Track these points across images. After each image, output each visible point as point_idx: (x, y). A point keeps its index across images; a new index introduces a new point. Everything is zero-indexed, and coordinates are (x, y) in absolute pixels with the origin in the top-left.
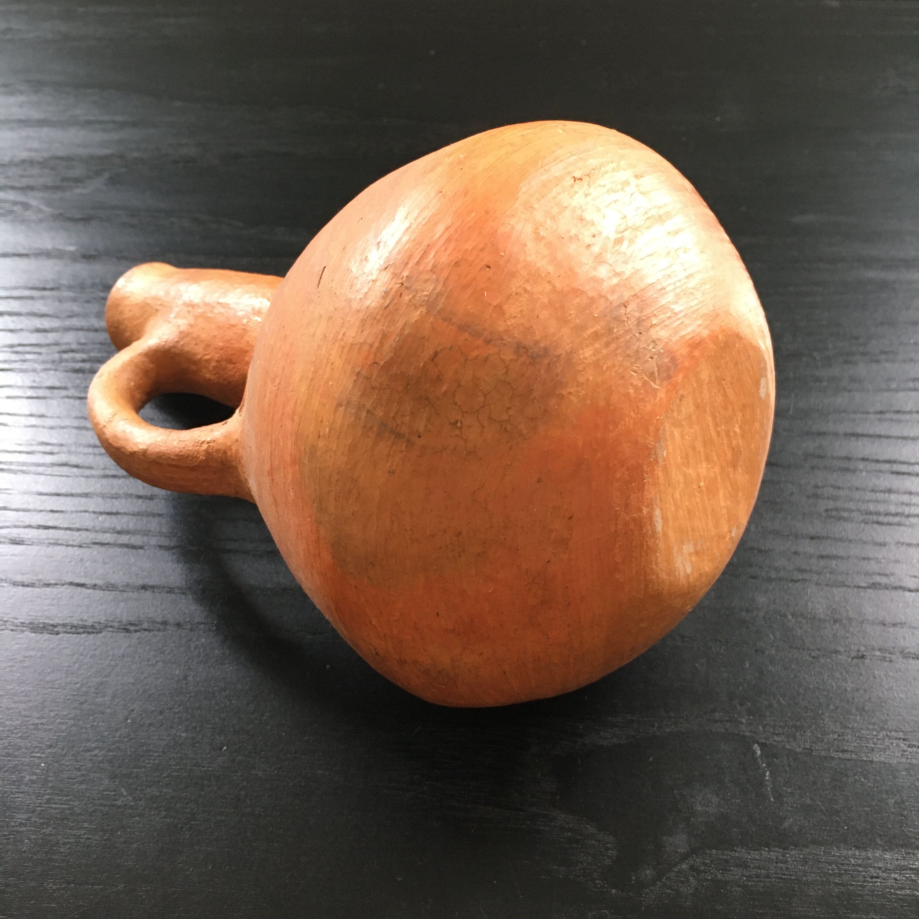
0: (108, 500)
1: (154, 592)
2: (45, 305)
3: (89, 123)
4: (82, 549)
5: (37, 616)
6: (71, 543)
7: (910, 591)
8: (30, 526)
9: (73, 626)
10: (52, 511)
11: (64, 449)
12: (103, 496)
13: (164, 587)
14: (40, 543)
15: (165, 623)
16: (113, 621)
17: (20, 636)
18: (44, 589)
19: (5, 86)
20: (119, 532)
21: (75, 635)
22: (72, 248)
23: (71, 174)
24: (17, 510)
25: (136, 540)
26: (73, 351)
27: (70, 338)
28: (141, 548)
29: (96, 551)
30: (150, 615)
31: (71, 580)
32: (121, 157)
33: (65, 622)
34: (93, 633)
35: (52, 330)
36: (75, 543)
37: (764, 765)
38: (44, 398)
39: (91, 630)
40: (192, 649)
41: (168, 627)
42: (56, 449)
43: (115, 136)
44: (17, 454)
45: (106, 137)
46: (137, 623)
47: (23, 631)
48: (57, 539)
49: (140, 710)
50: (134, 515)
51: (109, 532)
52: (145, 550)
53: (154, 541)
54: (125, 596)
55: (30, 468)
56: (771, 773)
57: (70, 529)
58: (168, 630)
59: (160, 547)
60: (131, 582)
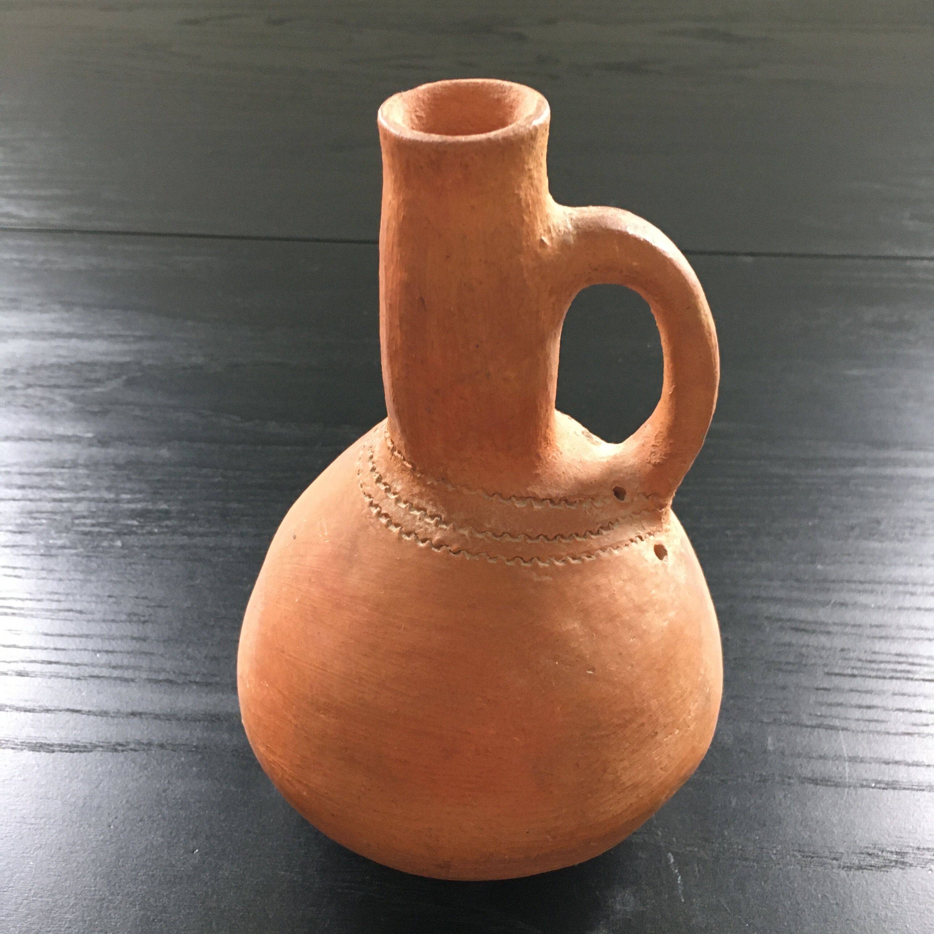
0: (106, 641)
1: (141, 718)
2: (62, 480)
3: (111, 336)
4: (80, 681)
5: (36, 737)
6: (71, 675)
7: (807, 726)
8: (35, 661)
9: (67, 746)
10: (56, 649)
11: (71, 598)
12: (102, 637)
13: (150, 714)
14: (43, 675)
15: (150, 744)
16: (102, 742)
17: (19, 753)
18: (43, 714)
19: (40, 305)
20: (114, 668)
21: (68, 754)
22: (90, 435)
23: (93, 376)
24: (25, 648)
25: (128, 674)
26: (84, 517)
27: (81, 508)
28: (133, 680)
29: (93, 685)
30: (136, 738)
31: (68, 707)
32: (139, 363)
33: (60, 742)
34: (85, 751)
35: (68, 500)
36: (74, 676)
37: (677, 871)
38: (56, 556)
39: (82, 749)
40: (173, 767)
41: (152, 748)
43: (135, 347)
44: (28, 601)
45: (126, 347)
46: (124, 744)
47: (22, 750)
48: (59, 673)
49: (122, 817)
50: (128, 653)
51: (105, 667)
52: (136, 682)
53: (144, 675)
54: (116, 721)
55: (39, 613)
56: (682, 878)
57: (71, 664)
58: (151, 750)
59: (150, 680)
60: (122, 710)
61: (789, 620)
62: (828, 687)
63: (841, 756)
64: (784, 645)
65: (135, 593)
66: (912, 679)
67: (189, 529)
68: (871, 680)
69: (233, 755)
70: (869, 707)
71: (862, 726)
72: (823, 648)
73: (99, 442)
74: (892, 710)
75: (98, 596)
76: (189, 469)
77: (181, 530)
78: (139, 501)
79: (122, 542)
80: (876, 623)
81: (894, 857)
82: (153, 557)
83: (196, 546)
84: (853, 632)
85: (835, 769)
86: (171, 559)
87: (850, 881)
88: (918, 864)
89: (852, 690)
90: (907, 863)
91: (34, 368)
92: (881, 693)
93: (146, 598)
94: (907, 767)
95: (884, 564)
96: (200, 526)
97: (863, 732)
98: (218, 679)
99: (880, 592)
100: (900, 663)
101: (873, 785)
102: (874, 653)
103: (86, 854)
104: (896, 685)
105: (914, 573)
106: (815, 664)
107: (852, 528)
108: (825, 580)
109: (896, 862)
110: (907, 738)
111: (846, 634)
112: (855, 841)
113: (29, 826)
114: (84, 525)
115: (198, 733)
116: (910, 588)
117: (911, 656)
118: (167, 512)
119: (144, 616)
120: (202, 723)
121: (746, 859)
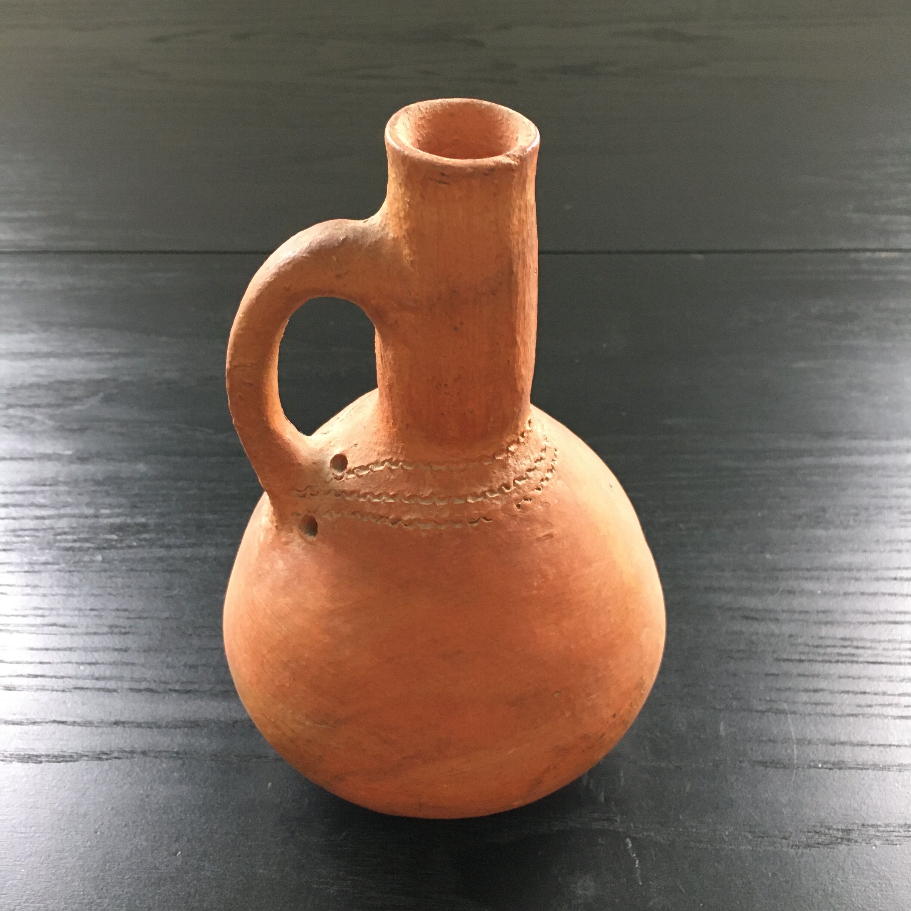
0: (89, 653)
1: (124, 727)
2: (44, 498)
3: (88, 354)
4: (64, 693)
5: (24, 749)
6: (56, 688)
7: (757, 712)
8: (21, 676)
9: (54, 757)
10: (41, 663)
11: (54, 612)
12: (85, 649)
13: (133, 723)
14: (29, 688)
15: (132, 752)
16: (87, 751)
17: (9, 765)
18: (30, 726)
19: (20, 326)
20: (97, 679)
21: (55, 764)
22: (70, 452)
23: (72, 394)
24: (12, 663)
25: (111, 685)
26: (65, 533)
27: (63, 524)
28: (115, 691)
29: (77, 696)
30: (120, 746)
31: (54, 718)
32: (115, 380)
33: (47, 753)
34: (71, 761)
35: (50, 517)
36: (59, 689)
37: (634, 855)
38: (39, 572)
39: (68, 759)
40: (155, 773)
41: (135, 755)
42: (47, 613)
43: (111, 364)
44: (13, 617)
45: (102, 365)
46: (108, 752)
47: (11, 761)
48: (44, 686)
49: (108, 824)
50: (110, 664)
51: (89, 679)
52: (118, 693)
53: (126, 685)
54: (100, 730)
55: (24, 628)
56: (640, 862)
57: (56, 677)
58: (134, 758)
59: (131, 690)
60: (105, 719)
61: (739, 609)
62: (777, 672)
63: (789, 739)
64: (736, 633)
65: (115, 606)
66: (857, 662)
67: (166, 541)
68: (817, 663)
69: (213, 760)
70: (816, 691)
71: (809, 709)
72: (773, 635)
73: (79, 459)
74: (837, 692)
75: (80, 610)
76: (165, 483)
77: (159, 543)
78: (118, 515)
79: (102, 557)
80: (823, 609)
81: (840, 834)
82: (132, 570)
83: (173, 558)
84: (800, 618)
85: (783, 751)
86: (150, 572)
87: (798, 858)
88: (863, 840)
89: (799, 675)
90: (852, 839)
91: (14, 388)
92: (827, 677)
93: (126, 610)
94: (852, 747)
95: (830, 551)
96: (176, 538)
97: (810, 714)
98: (196, 686)
99: (826, 578)
100: (845, 647)
101: (820, 766)
102: (821, 638)
103: (75, 860)
104: (842, 668)
105: (858, 559)
106: (764, 651)
107: (800, 517)
108: (774, 569)
109: (842, 839)
110: (851, 719)
111: (795, 621)
112: (803, 821)
113: (20, 835)
114: (66, 541)
115: (179, 739)
116: (855, 574)
117: (857, 639)
118: (144, 526)
119: (124, 628)
120: (182, 729)
121: (700, 842)
